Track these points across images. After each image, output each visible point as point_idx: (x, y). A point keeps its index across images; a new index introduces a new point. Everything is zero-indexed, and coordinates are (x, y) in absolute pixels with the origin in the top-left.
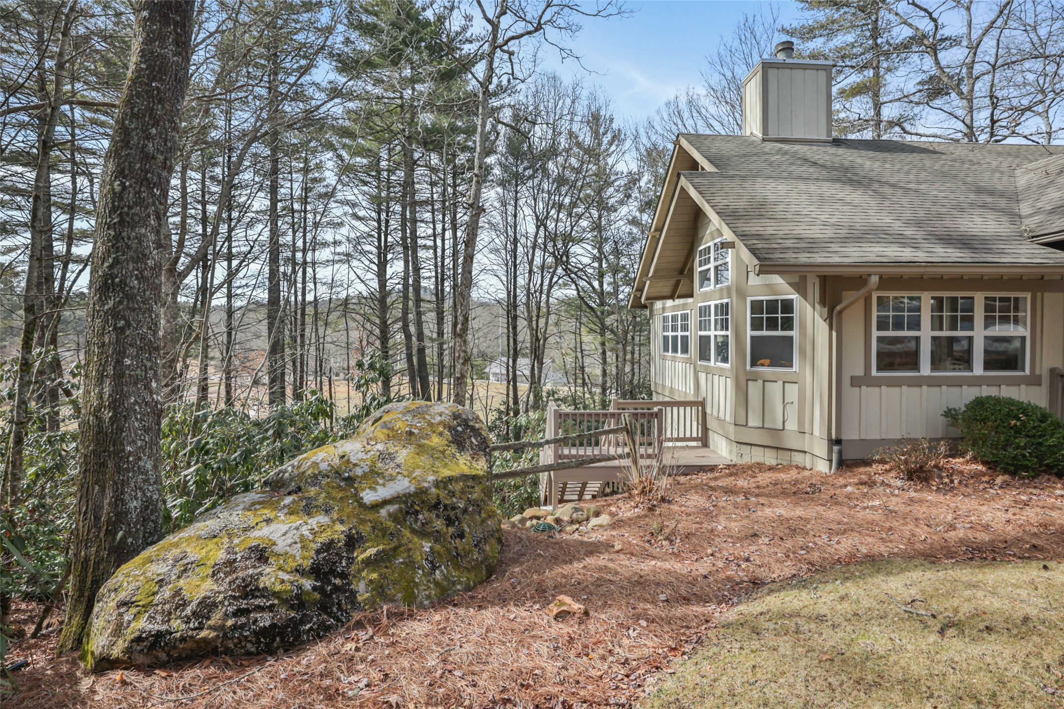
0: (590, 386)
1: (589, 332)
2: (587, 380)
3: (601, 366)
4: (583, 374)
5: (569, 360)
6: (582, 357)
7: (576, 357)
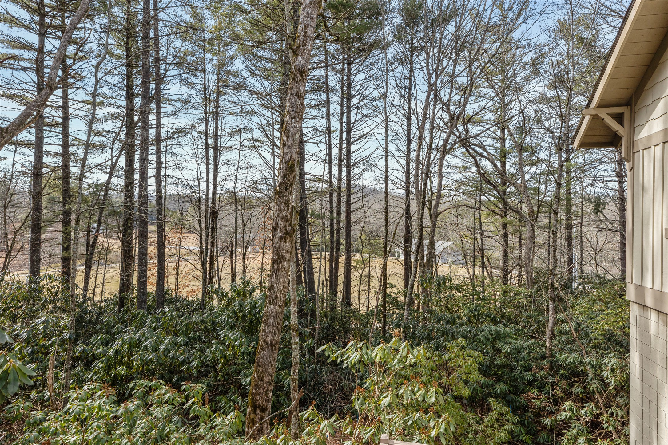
0: (489, 269)
3: (502, 248)
4: (482, 257)
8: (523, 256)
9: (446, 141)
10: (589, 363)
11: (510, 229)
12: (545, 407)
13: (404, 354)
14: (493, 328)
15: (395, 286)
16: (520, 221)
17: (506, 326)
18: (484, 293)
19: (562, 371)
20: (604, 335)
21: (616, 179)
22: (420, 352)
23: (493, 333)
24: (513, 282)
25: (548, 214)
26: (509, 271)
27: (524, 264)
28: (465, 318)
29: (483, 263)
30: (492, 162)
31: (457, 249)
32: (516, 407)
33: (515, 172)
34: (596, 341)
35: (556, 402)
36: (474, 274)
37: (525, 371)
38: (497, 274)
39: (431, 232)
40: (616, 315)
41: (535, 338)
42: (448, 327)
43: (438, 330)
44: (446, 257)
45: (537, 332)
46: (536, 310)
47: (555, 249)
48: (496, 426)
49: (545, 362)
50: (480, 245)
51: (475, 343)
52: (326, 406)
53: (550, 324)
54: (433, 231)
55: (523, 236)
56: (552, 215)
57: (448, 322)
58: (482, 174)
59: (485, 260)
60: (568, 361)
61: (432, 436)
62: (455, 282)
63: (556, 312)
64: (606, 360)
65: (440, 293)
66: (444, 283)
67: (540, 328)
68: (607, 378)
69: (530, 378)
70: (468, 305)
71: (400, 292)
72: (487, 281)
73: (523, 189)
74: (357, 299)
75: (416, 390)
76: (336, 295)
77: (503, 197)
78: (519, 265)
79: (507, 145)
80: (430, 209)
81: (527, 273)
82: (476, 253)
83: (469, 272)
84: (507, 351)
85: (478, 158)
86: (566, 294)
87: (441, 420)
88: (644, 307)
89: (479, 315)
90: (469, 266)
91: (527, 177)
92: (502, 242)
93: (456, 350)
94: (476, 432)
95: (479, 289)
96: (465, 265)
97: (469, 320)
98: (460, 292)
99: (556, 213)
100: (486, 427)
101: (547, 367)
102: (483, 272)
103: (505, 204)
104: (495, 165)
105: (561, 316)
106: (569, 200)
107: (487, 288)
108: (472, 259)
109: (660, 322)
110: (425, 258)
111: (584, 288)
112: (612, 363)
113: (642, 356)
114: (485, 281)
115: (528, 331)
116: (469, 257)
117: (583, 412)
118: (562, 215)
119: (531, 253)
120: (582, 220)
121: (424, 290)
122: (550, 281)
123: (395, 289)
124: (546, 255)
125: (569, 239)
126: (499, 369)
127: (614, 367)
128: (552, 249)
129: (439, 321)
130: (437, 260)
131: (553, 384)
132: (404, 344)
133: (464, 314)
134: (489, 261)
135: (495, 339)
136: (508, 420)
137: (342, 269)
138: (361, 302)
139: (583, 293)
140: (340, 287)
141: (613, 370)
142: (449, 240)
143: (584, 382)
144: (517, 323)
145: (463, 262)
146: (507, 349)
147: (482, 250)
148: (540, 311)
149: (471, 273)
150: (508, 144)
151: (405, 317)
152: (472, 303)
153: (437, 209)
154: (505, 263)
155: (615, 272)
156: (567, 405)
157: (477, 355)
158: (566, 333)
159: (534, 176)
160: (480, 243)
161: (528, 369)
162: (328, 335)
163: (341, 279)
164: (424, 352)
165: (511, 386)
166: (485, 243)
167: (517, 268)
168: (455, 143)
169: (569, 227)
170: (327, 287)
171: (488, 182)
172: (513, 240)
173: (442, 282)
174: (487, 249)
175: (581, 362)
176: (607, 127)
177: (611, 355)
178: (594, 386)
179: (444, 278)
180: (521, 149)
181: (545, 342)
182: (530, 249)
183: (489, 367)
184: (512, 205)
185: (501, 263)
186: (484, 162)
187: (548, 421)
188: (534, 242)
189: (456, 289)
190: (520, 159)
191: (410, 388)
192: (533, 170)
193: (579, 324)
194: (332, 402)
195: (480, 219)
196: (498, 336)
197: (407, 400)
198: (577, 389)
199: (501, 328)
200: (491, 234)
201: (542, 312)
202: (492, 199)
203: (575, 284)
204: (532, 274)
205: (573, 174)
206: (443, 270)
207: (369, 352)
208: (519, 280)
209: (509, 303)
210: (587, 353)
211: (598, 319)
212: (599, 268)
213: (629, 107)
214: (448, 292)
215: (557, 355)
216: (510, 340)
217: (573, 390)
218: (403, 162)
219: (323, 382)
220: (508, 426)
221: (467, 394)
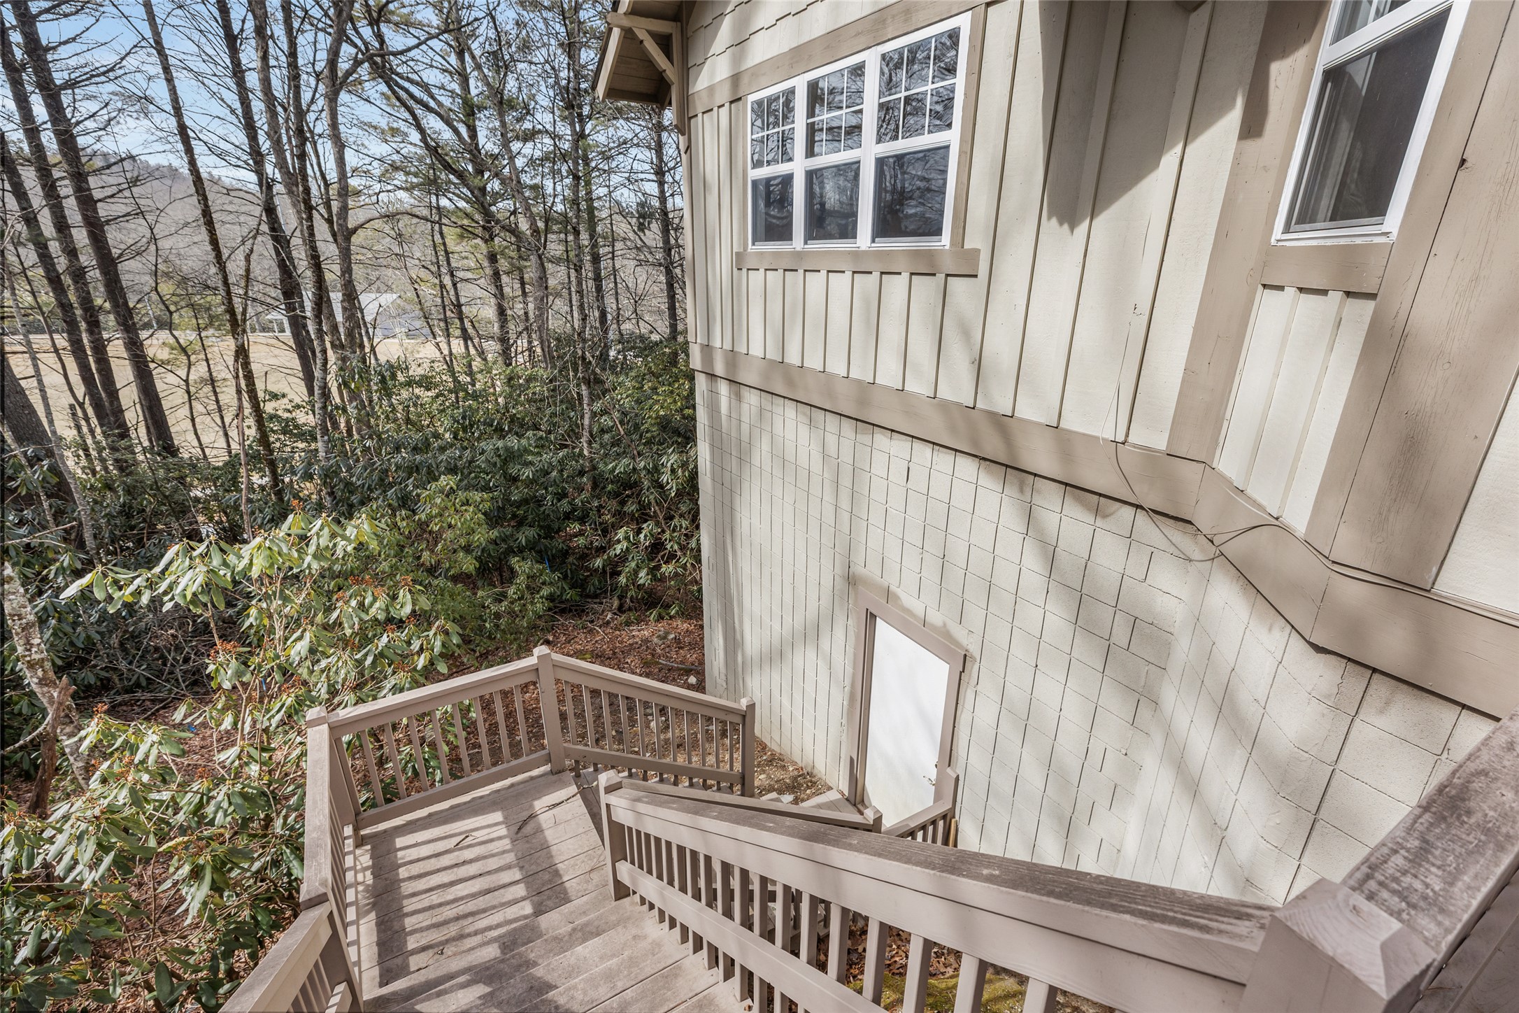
0: (476, 341)
1: (462, 237)
2: (471, 331)
3: (493, 301)
4: (461, 320)
5: (429, 292)
6: (455, 285)
7: (442, 286)
8: (531, 315)
9: (334, 54)
10: (645, 467)
11: (503, 264)
12: (592, 543)
13: (324, 542)
14: (500, 444)
15: (284, 396)
16: (519, 249)
17: (520, 436)
18: (474, 385)
19: (610, 487)
20: (658, 424)
21: (653, 177)
22: (361, 527)
23: (501, 452)
24: (521, 360)
25: (562, 236)
26: (511, 341)
27: (535, 327)
28: (447, 435)
29: (464, 330)
30: (448, 123)
31: (408, 307)
32: (553, 556)
33: (496, 151)
34: (649, 435)
35: (605, 531)
36: (451, 353)
37: (559, 500)
38: (492, 348)
39: (343, 274)
40: (672, 392)
41: (566, 446)
42: (418, 457)
43: (398, 467)
44: (388, 324)
45: (569, 436)
46: (561, 402)
47: (582, 297)
48: (527, 595)
49: (585, 479)
50: (453, 299)
51: (473, 475)
52: (171, 673)
53: (586, 422)
54: (347, 270)
55: (526, 276)
56: (571, 238)
57: (416, 449)
58: (434, 150)
59: (468, 325)
60: (617, 472)
61: (419, 667)
62: (416, 372)
63: (592, 401)
64: (664, 459)
65: (389, 396)
66: (394, 377)
67: (572, 430)
68: (668, 483)
69: (567, 508)
70: (449, 411)
71: (298, 407)
72: (477, 364)
73: (514, 186)
74: (191, 437)
75: (367, 602)
76: (124, 434)
77: (481, 199)
78: (526, 329)
79: (474, 92)
80: (330, 221)
81: (542, 343)
82: (449, 314)
83: (440, 350)
84: (528, 476)
85: (419, 112)
86: (604, 369)
87: (431, 633)
88: (712, 376)
89: (472, 426)
90: (439, 339)
91: (520, 162)
92: (492, 289)
93: (438, 501)
94: (498, 616)
95: (465, 379)
96: (430, 338)
97: (455, 438)
98: (428, 389)
99: (577, 233)
100: (512, 603)
101: (589, 487)
102: (467, 348)
103: (488, 215)
104: (456, 131)
105: (597, 406)
106: (591, 210)
107: (479, 376)
108: (442, 324)
109: (732, 396)
110: (341, 330)
111: (625, 357)
112: (672, 461)
113: (712, 446)
114: (473, 363)
115: (556, 438)
116: (436, 322)
117: (642, 536)
118: (584, 238)
119: (542, 308)
120: (613, 246)
121: (354, 396)
122: (580, 352)
123: (285, 401)
124: (567, 308)
125: (598, 279)
126: (518, 508)
127: (675, 466)
128: (575, 298)
129: (397, 449)
130: (371, 331)
131: (600, 507)
132: (319, 523)
133: (443, 427)
134: (474, 327)
135: (505, 462)
136: (544, 583)
137: (123, 373)
138: (205, 440)
139: (626, 368)
140: (133, 415)
141: (673, 471)
142: (389, 289)
143: (638, 495)
144: (536, 427)
145: (426, 331)
146: (528, 473)
147: (459, 306)
148: (568, 402)
149: (446, 352)
150: (475, 87)
151: (322, 454)
152: (455, 405)
153: (345, 219)
154: (502, 327)
155: (663, 327)
156: (621, 534)
157: (479, 499)
158: (610, 430)
159: (531, 161)
160: (452, 292)
161: (561, 496)
162: (133, 528)
163: (129, 396)
164: (371, 525)
165: (541, 527)
166: (461, 293)
167: (525, 334)
168: (357, 63)
169: (596, 259)
170: (87, 419)
171: (448, 167)
172: (510, 286)
173: (387, 374)
174: (468, 304)
175: (634, 469)
176: (649, 62)
177: (670, 450)
178: (651, 496)
179: (392, 366)
180: (501, 103)
181: (582, 450)
182: (542, 300)
183: (503, 508)
184: (499, 216)
185: (496, 328)
186: (433, 123)
187: (598, 562)
188: (546, 288)
189: (419, 384)
190: (503, 124)
191: (354, 603)
192: (528, 149)
193: (625, 414)
194: (186, 660)
195: (444, 244)
196: (510, 457)
197: (352, 627)
198: (631, 507)
199: (513, 442)
200: (469, 275)
201: (573, 403)
202: (462, 204)
203: (612, 353)
204: (549, 343)
205: (593, 164)
206: (388, 350)
207: (232, 559)
208: (530, 356)
209: (519, 396)
210: (639, 453)
211: (651, 401)
212: (642, 323)
213: (679, 24)
214: (405, 394)
215: (601, 465)
216: (530, 458)
217: (625, 509)
218: (233, 99)
219: (147, 630)
220: (545, 591)
221: (472, 568)
